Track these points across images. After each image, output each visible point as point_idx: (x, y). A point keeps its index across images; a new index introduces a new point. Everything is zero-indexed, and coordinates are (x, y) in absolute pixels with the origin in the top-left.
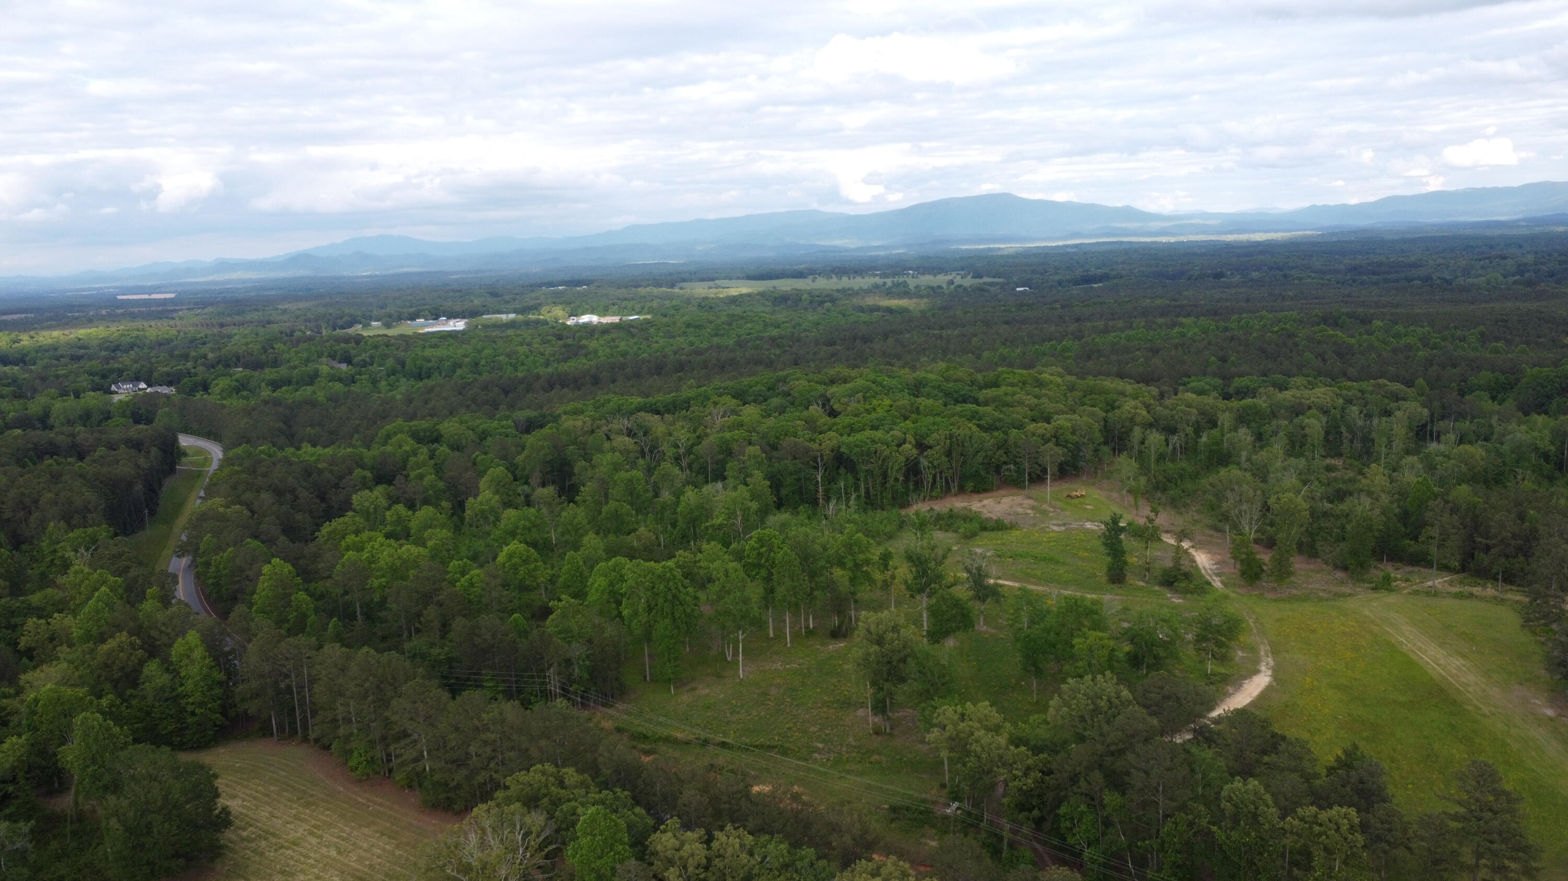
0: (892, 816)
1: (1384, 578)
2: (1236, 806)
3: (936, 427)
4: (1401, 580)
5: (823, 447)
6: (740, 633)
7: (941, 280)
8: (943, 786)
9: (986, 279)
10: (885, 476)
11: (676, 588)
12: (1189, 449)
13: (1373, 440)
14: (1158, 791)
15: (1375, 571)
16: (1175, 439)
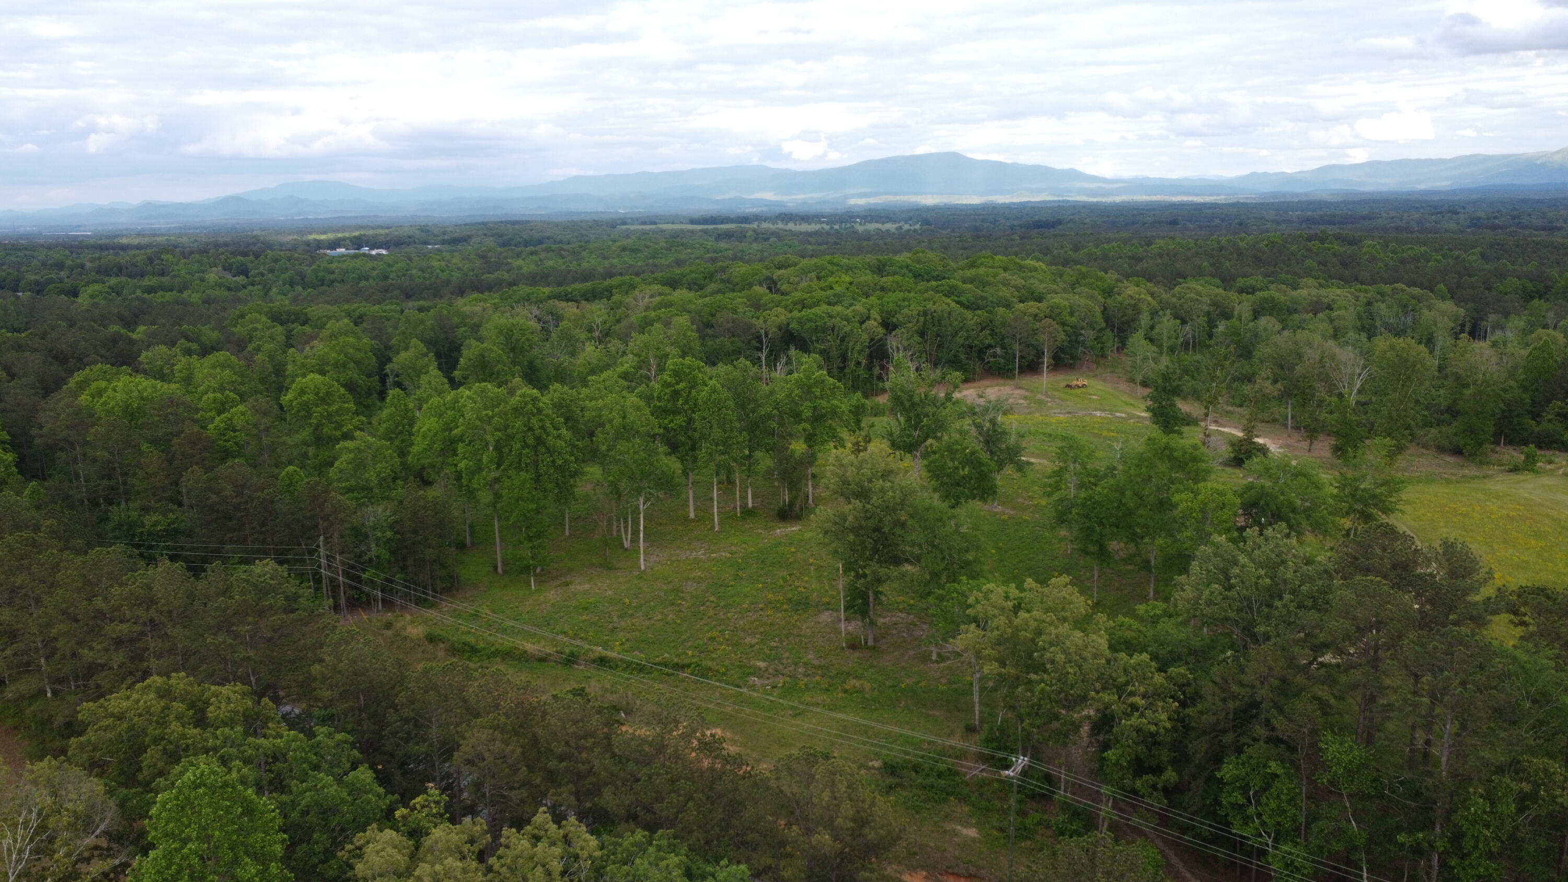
1: (1528, 456)
3: (906, 303)
5: (768, 324)
6: (641, 500)
7: (889, 226)
8: (971, 730)
9: (935, 226)
10: (844, 358)
12: (1199, 343)
16: (1186, 329)
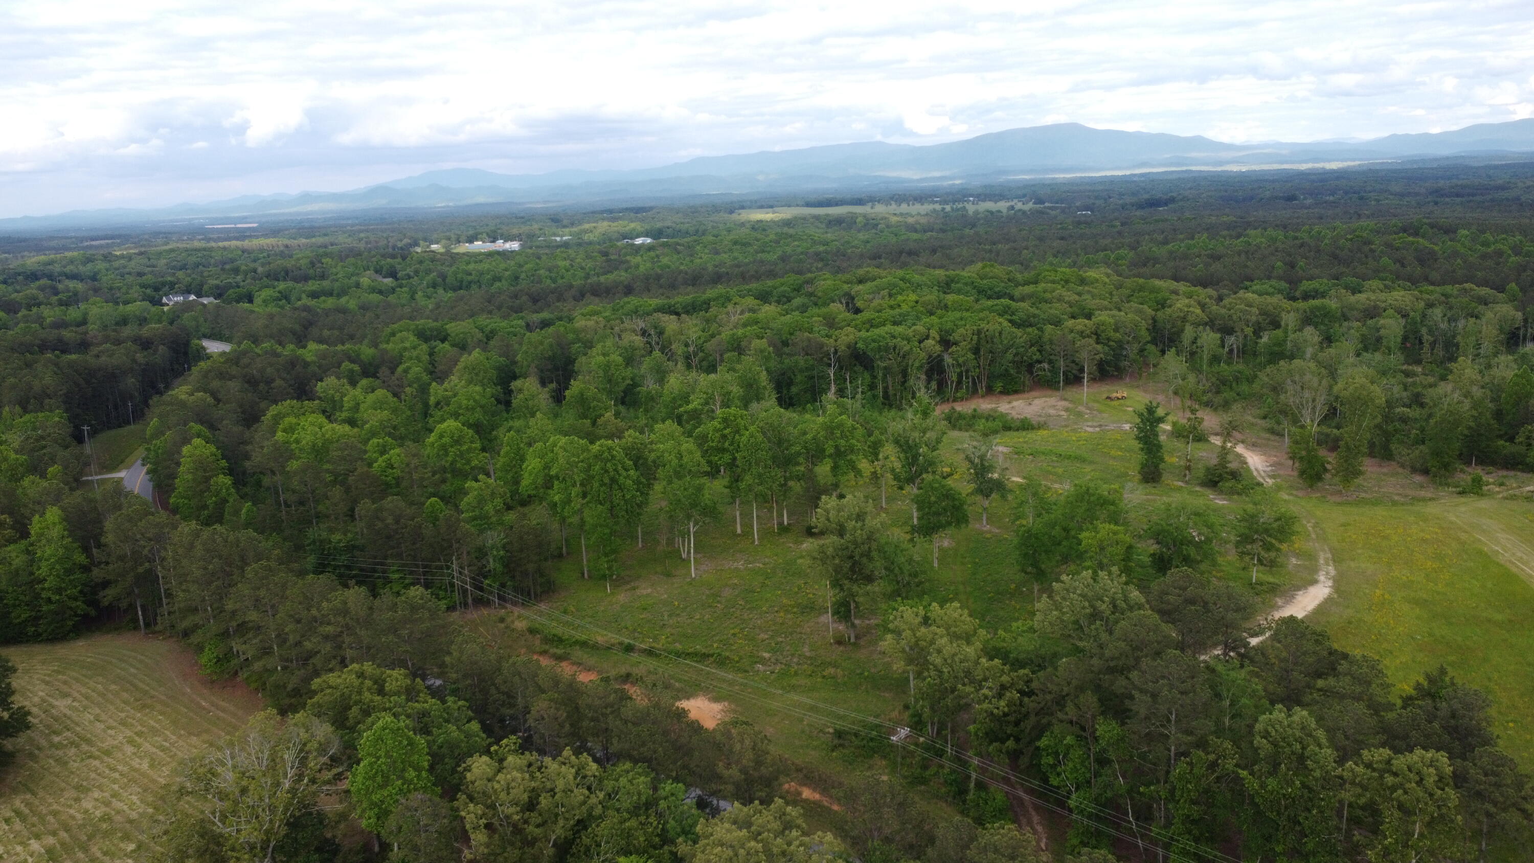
0: (836, 742)
1: (1474, 480)
2: (1275, 744)
3: (963, 323)
4: (1494, 484)
5: (839, 342)
6: (692, 524)
7: (1003, 206)
8: (906, 707)
9: (1047, 204)
10: (905, 374)
11: (615, 470)
12: (1246, 352)
13: (1457, 345)
14: (1169, 721)
15: (1462, 475)
16: (1231, 340)
